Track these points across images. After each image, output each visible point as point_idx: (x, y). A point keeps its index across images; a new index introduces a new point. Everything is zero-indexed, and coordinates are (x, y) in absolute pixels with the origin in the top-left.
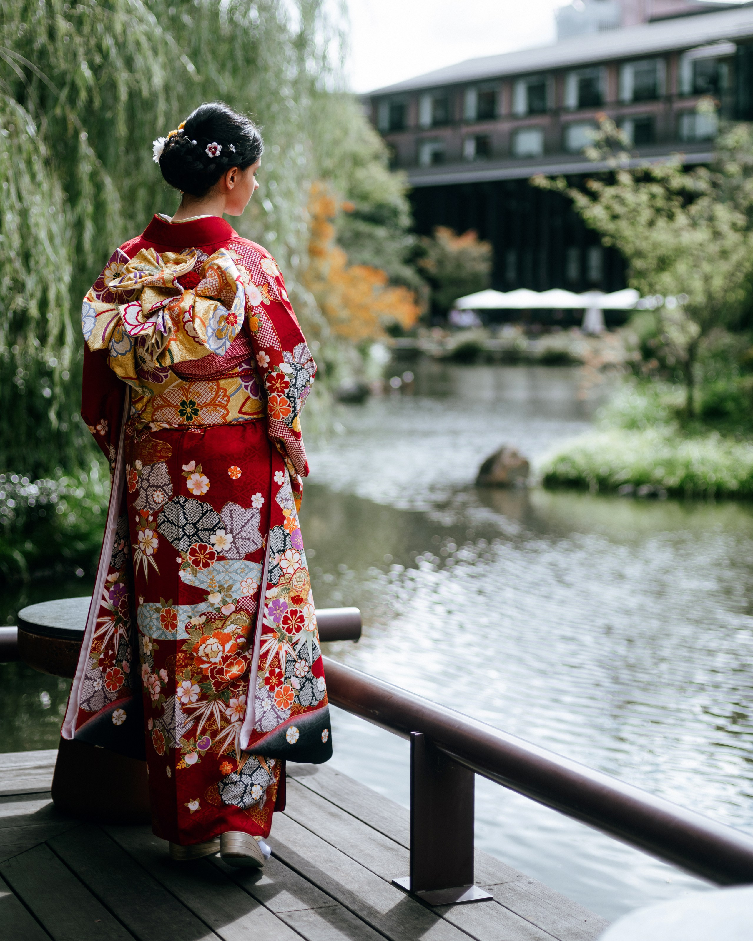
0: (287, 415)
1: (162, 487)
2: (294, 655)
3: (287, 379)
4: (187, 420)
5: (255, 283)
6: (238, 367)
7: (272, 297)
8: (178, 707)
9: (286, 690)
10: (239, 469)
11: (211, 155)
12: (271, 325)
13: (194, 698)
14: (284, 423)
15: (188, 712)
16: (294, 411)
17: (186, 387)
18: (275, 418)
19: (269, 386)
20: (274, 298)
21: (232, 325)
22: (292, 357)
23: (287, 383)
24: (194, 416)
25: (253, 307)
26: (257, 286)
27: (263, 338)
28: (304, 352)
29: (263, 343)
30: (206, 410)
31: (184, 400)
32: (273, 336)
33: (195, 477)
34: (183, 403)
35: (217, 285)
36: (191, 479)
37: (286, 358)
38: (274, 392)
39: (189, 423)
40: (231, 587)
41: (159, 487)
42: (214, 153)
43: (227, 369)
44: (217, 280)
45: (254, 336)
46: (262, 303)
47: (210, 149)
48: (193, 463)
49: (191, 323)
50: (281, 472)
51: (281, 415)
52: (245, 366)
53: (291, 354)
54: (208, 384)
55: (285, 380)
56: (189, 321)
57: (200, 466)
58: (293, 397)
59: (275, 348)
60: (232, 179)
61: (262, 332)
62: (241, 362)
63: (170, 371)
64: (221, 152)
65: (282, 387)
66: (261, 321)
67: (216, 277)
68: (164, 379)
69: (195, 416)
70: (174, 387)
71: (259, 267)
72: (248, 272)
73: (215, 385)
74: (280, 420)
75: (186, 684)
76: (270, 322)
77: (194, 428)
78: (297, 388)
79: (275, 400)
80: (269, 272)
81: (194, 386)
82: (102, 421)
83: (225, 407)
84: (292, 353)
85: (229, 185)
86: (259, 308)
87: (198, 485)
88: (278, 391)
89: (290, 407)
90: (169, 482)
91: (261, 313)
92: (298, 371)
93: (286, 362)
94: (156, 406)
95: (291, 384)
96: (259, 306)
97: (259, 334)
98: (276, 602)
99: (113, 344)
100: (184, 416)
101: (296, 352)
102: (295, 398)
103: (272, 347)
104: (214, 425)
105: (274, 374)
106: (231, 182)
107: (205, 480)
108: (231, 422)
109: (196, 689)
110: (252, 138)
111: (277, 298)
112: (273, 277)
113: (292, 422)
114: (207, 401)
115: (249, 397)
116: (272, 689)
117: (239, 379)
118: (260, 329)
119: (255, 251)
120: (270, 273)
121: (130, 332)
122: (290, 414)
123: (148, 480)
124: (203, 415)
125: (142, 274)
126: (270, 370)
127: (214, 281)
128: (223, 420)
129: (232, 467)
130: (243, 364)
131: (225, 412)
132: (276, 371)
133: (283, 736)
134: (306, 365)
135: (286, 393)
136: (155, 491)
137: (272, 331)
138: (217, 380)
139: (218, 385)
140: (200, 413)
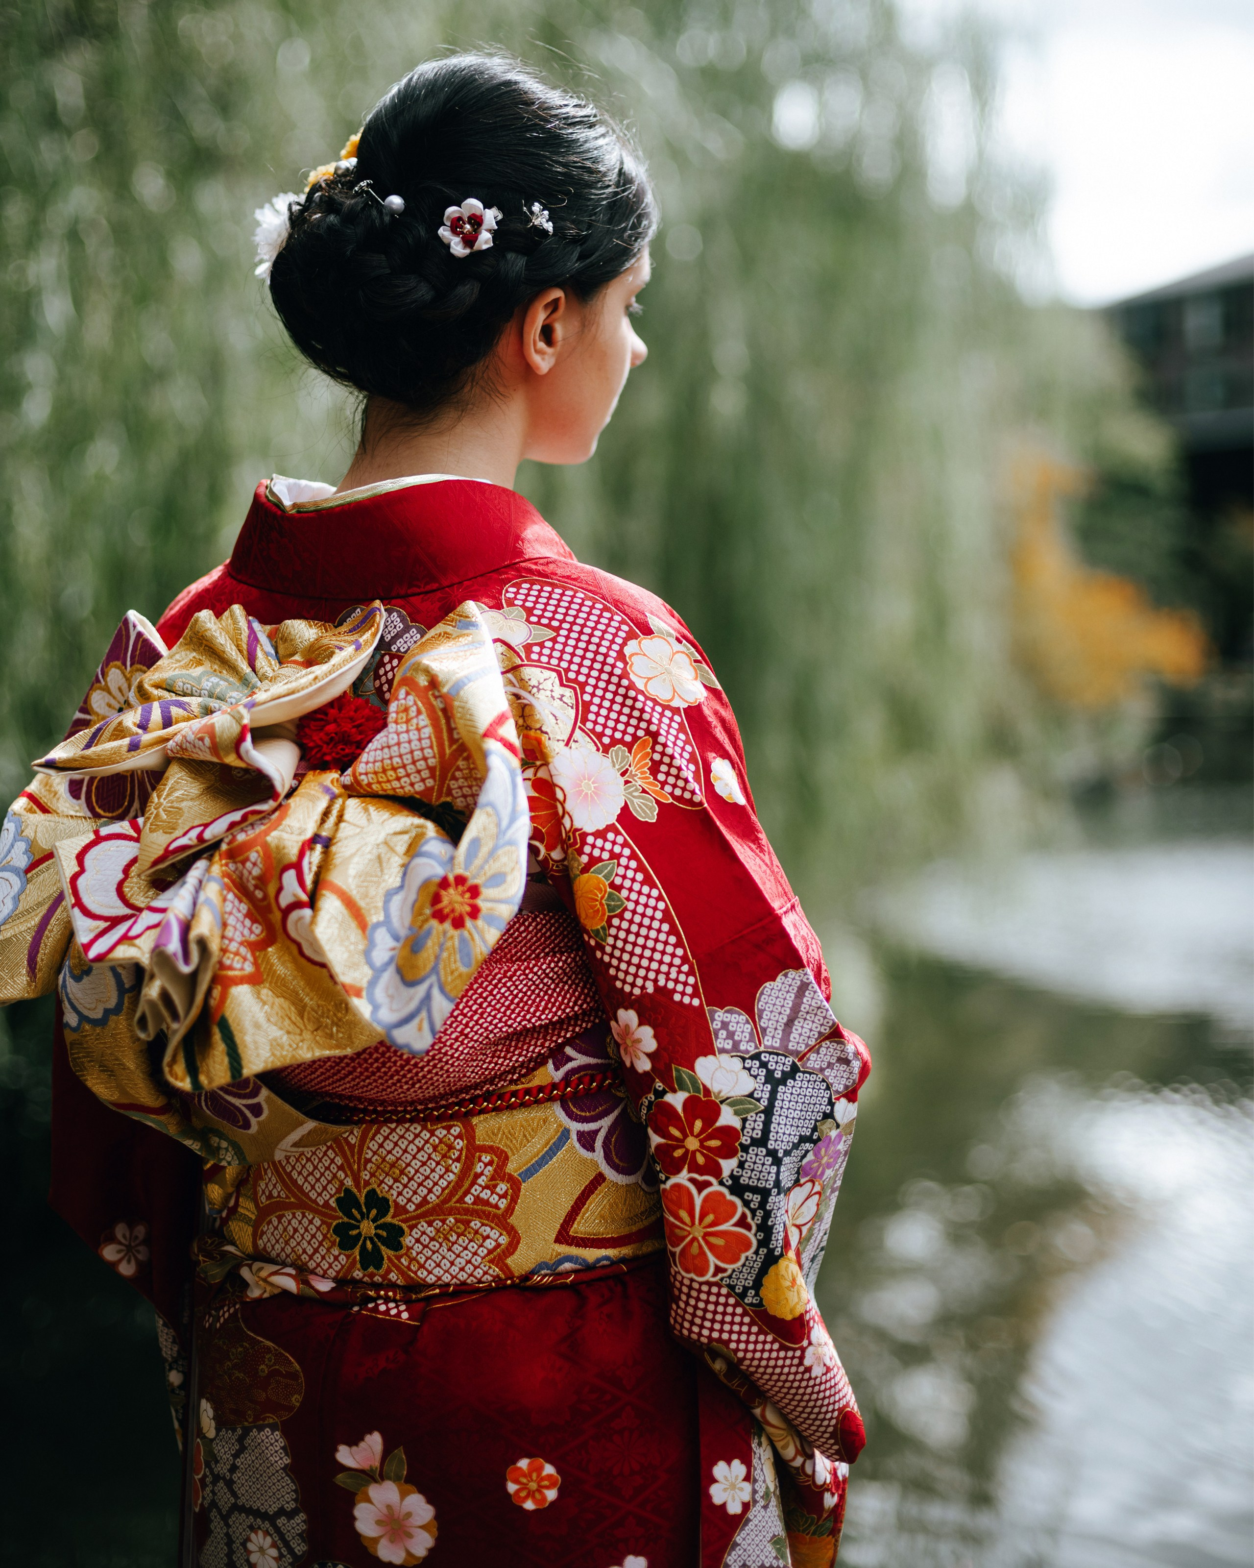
0: (737, 1259)
1: (272, 1519)
3: (727, 1118)
4: (364, 1267)
5: (600, 735)
6: (550, 1065)
7: (668, 788)
10: (549, 1469)
11: (458, 249)
12: (661, 905)
14: (724, 1291)
16: (764, 1243)
17: (353, 1140)
18: (688, 1271)
19: (659, 1147)
20: (678, 792)
21: (458, 923)
22: (748, 1027)
23: (729, 1133)
24: (386, 1252)
25: (584, 835)
26: (606, 749)
27: (626, 957)
28: (804, 1007)
29: (630, 979)
30: (430, 1231)
31: (348, 1191)
32: (670, 949)
34: (347, 1201)
35: (428, 752)
36: (369, 1500)
37: (723, 1034)
38: (678, 1171)
39: (372, 1276)
41: (265, 1516)
42: (469, 241)
43: (501, 1076)
44: (428, 731)
45: (593, 950)
46: (625, 815)
47: (456, 225)
48: (374, 1441)
49: (307, 912)
50: (736, 1463)
51: (712, 1260)
52: (581, 1060)
53: (744, 1017)
54: (432, 1134)
55: (722, 1122)
56: (297, 905)
57: (400, 1453)
58: (755, 1190)
59: (677, 997)
60: (547, 334)
61: (622, 935)
62: (563, 1045)
63: (265, 1092)
64: (496, 235)
65: (709, 1149)
66: (619, 888)
67: (424, 720)
68: (253, 1121)
69: (391, 1253)
70: (295, 1145)
71: (617, 671)
72: (568, 692)
73: (459, 1136)
74: (708, 1277)
76: (655, 893)
77: (387, 1300)
78: (772, 1153)
79: (685, 1200)
80: (659, 690)
81: (379, 1138)
82: (120, 1230)
83: (502, 1221)
84: (752, 1015)
85: (536, 359)
86: (611, 836)
88: (694, 1168)
89: (749, 1228)
90: (293, 1505)
91: (619, 856)
92: (774, 1082)
93: (723, 1051)
94: (263, 1199)
95: (745, 1140)
96: (610, 828)
97: (611, 941)
99: (64, 981)
100: (352, 1248)
101: (769, 1008)
102: (765, 1193)
103: (663, 993)
104: (463, 1289)
105: (677, 1100)
106: (541, 345)
108: (527, 1277)
110: (613, 176)
111: (687, 795)
112: (676, 711)
113: (758, 1284)
114: (432, 1198)
115: (600, 1179)
117: (557, 1111)
118: (616, 922)
119: (606, 609)
120: (662, 693)
121: (87, 947)
122: (750, 1253)
123: (230, 1483)
124: (418, 1247)
125: (175, 711)
126: (659, 1085)
127: (414, 735)
128: (495, 1270)
129: (523, 1464)
130: (569, 1050)
131: (504, 1240)
132: (683, 1088)
134: (813, 1056)
135: (726, 1173)
136: (252, 1528)
137: (666, 927)
138: (465, 1118)
139: (469, 1134)
140: (408, 1241)
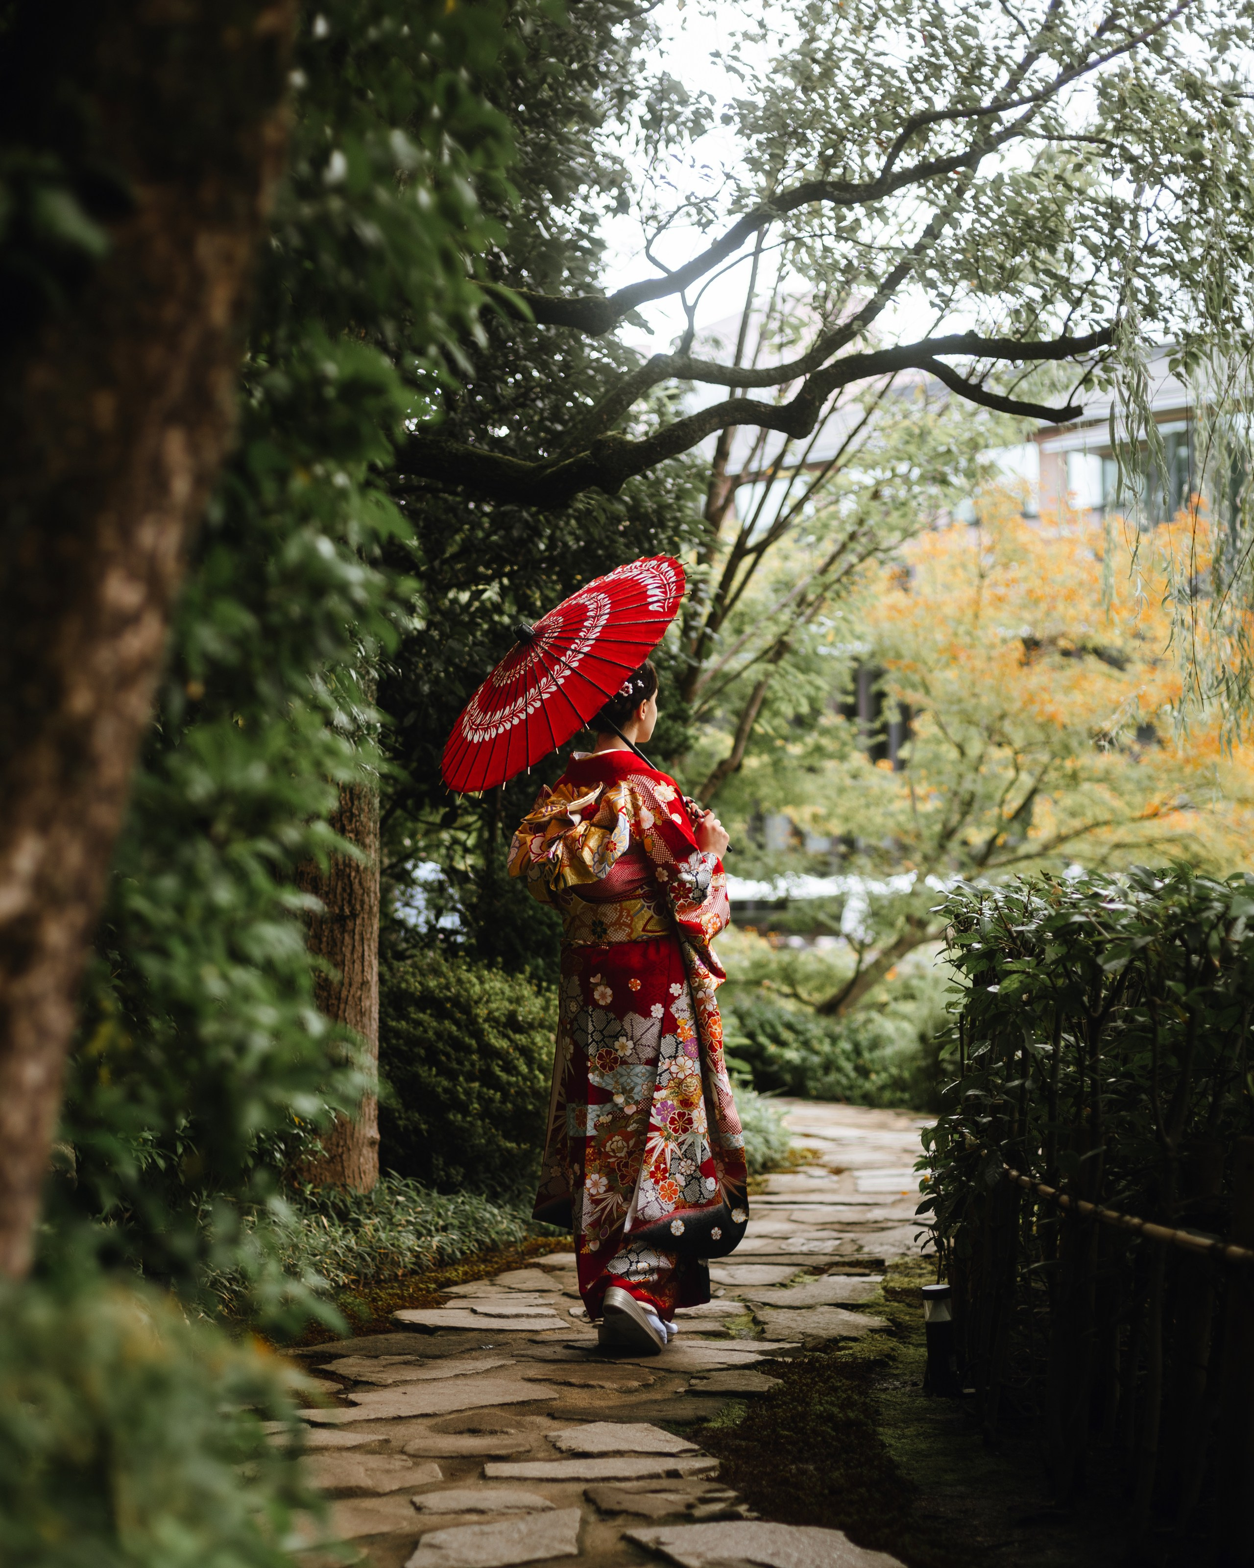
2: (679, 1153)
8: (586, 1195)
9: (671, 1185)
13: (602, 1189)
15: (596, 1202)
33: (601, 988)
40: (632, 1089)
75: (595, 1177)
87: (603, 996)
98: (664, 1104)
107: (609, 991)
109: (604, 1181)
116: (657, 1182)
133: (668, 1226)
